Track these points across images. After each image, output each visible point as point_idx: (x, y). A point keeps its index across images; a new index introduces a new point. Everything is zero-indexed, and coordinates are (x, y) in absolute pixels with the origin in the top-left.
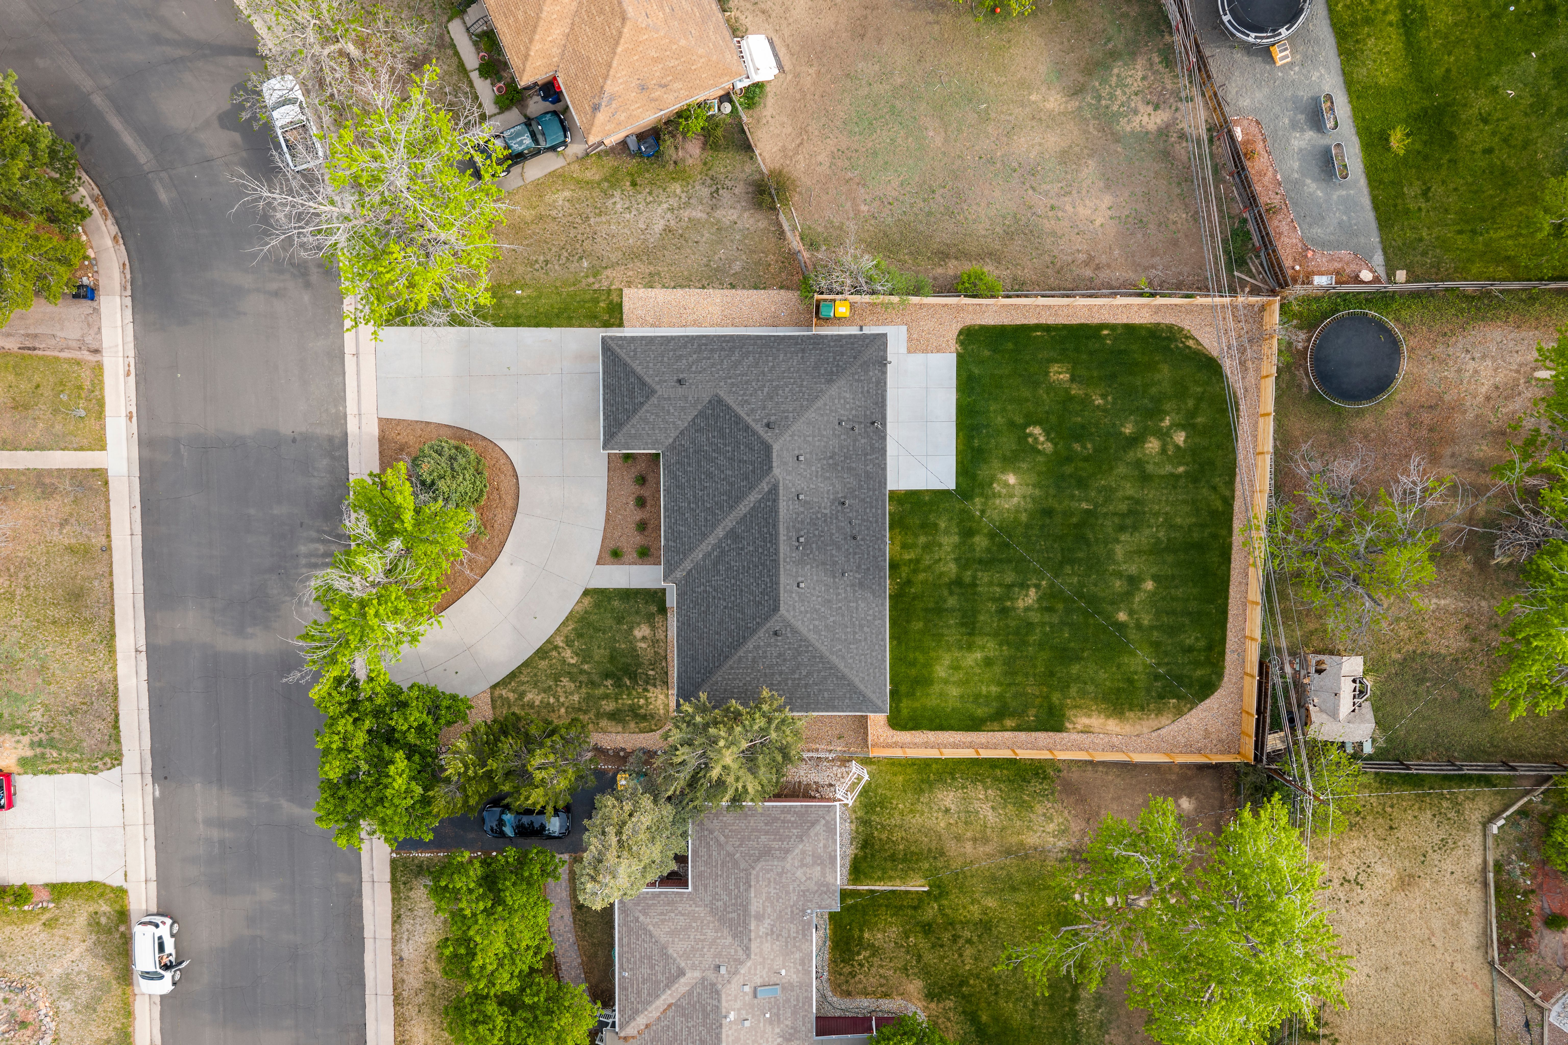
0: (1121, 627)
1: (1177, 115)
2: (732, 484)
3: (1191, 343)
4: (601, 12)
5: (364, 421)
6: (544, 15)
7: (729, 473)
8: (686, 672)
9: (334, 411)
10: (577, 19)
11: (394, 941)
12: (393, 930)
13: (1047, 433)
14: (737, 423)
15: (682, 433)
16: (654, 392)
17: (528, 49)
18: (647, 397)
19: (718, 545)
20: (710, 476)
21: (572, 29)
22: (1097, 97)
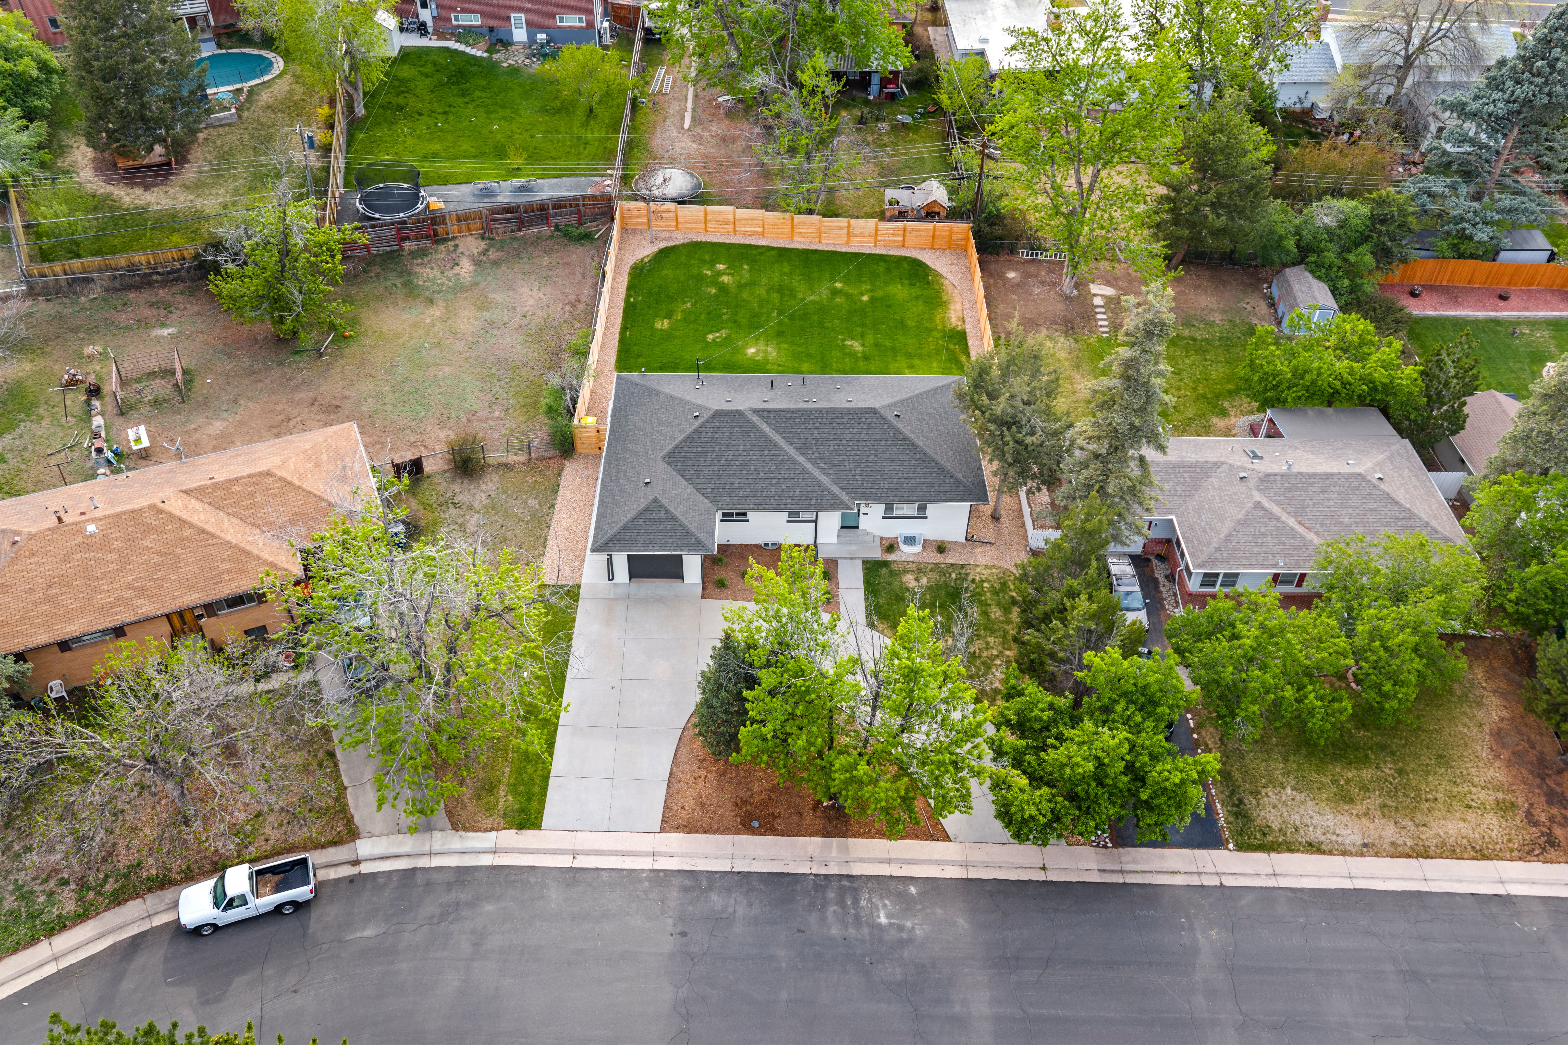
0: (872, 300)
1: (467, 253)
2: (753, 446)
3: (646, 260)
4: (252, 495)
5: (663, 849)
6: (234, 541)
7: (741, 448)
8: (945, 493)
9: (647, 884)
10: (249, 521)
11: (1345, 853)
12: (1330, 853)
13: (711, 332)
14: (693, 440)
15: (699, 491)
16: (655, 501)
17: (265, 563)
18: (661, 506)
19: (814, 462)
20: (744, 465)
21: (259, 526)
22: (439, 292)
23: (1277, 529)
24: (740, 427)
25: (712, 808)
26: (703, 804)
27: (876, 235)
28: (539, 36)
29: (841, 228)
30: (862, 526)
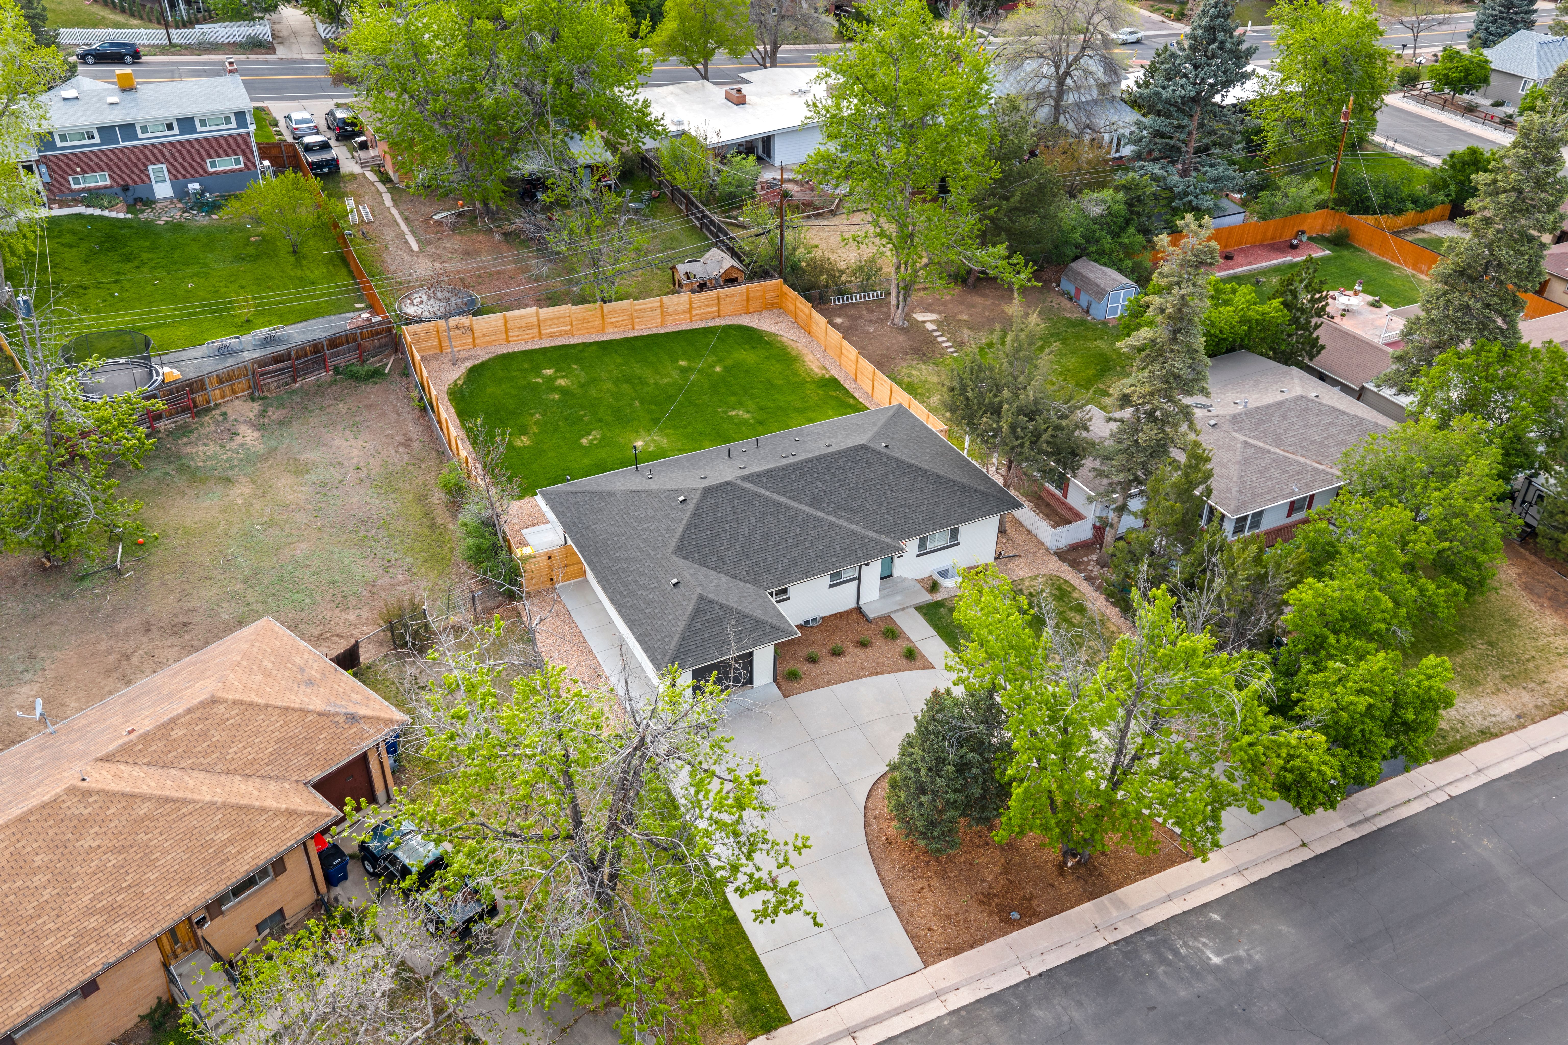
0: (727, 369)
1: (242, 419)
3: (460, 383)
4: (204, 735)
5: (943, 985)
6: (220, 800)
7: (753, 520)
8: (979, 508)
9: (956, 1031)
10: (218, 768)
11: (1512, 730)
12: (1502, 734)
13: (582, 436)
14: (696, 526)
15: (734, 577)
16: (701, 598)
17: (277, 813)
18: (711, 602)
19: (834, 513)
20: (766, 537)
21: (235, 772)
22: (232, 468)
23: (1274, 460)
24: (740, 498)
25: (960, 917)
26: (948, 917)
27: (691, 309)
28: (190, 186)
29: (654, 309)
30: (896, 573)
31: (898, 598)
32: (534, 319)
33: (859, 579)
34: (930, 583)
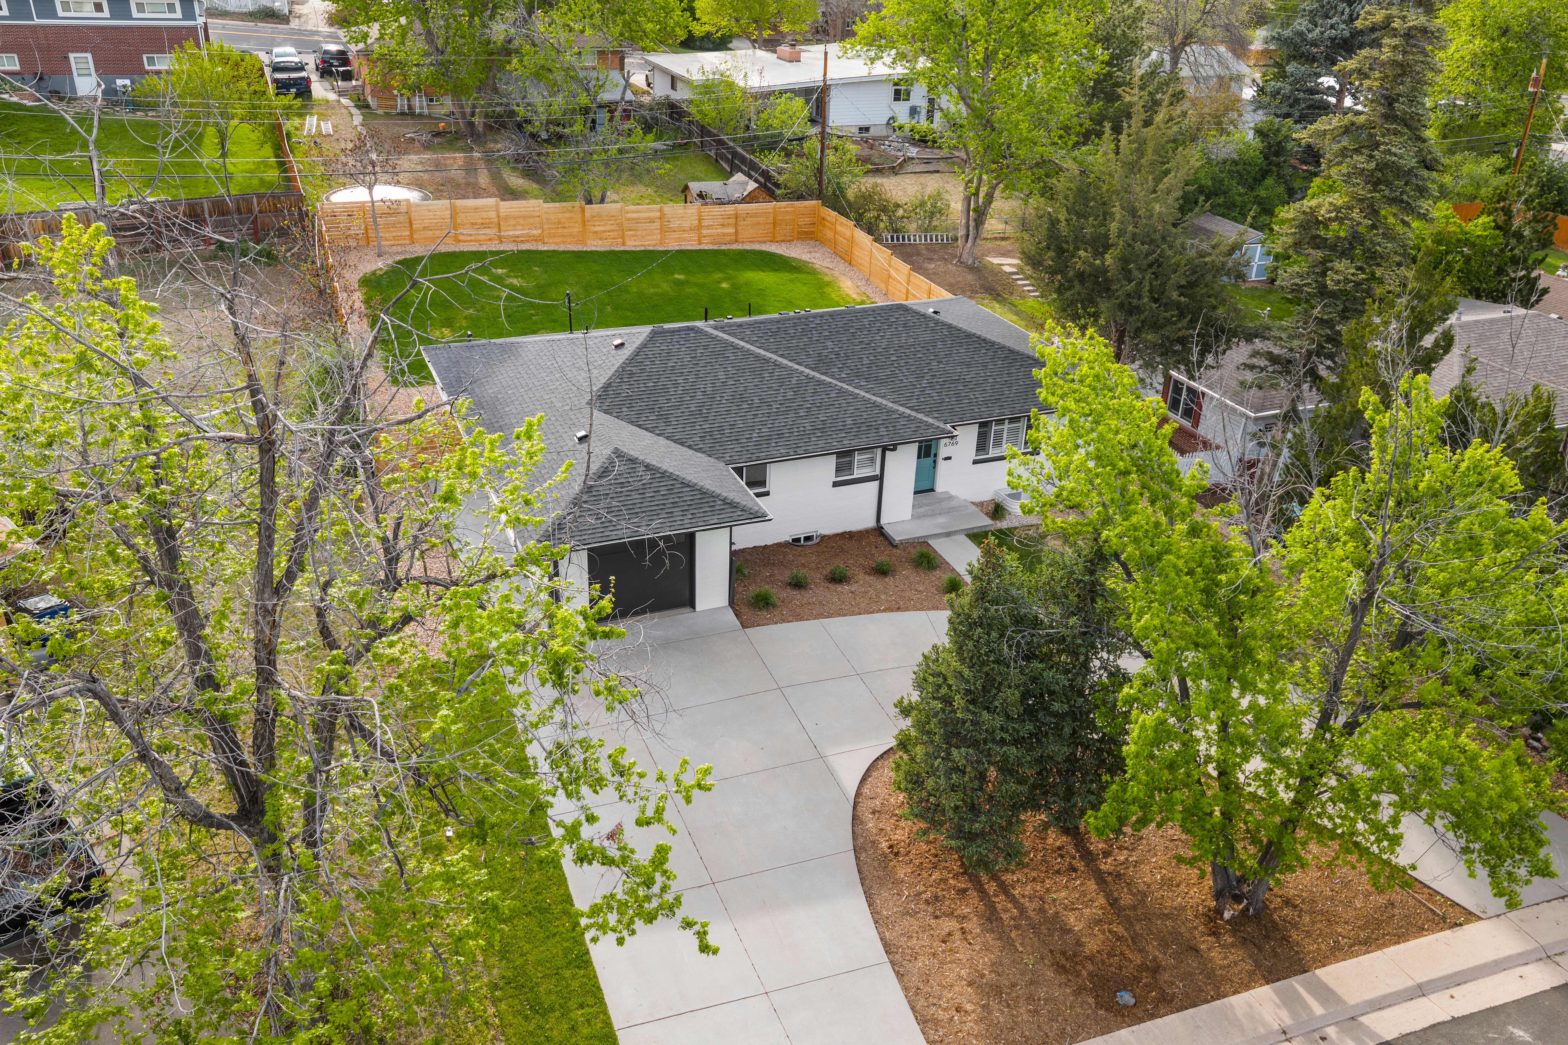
0: (734, 286)
2: (739, 370)
3: (381, 272)
15: (679, 442)
16: (617, 456)
18: (634, 460)
20: (739, 398)
24: (706, 347)
27: (700, 227)
28: (120, 82)
29: (651, 221)
30: (941, 486)
31: (942, 520)
32: (493, 214)
33: (880, 478)
34: (991, 508)
